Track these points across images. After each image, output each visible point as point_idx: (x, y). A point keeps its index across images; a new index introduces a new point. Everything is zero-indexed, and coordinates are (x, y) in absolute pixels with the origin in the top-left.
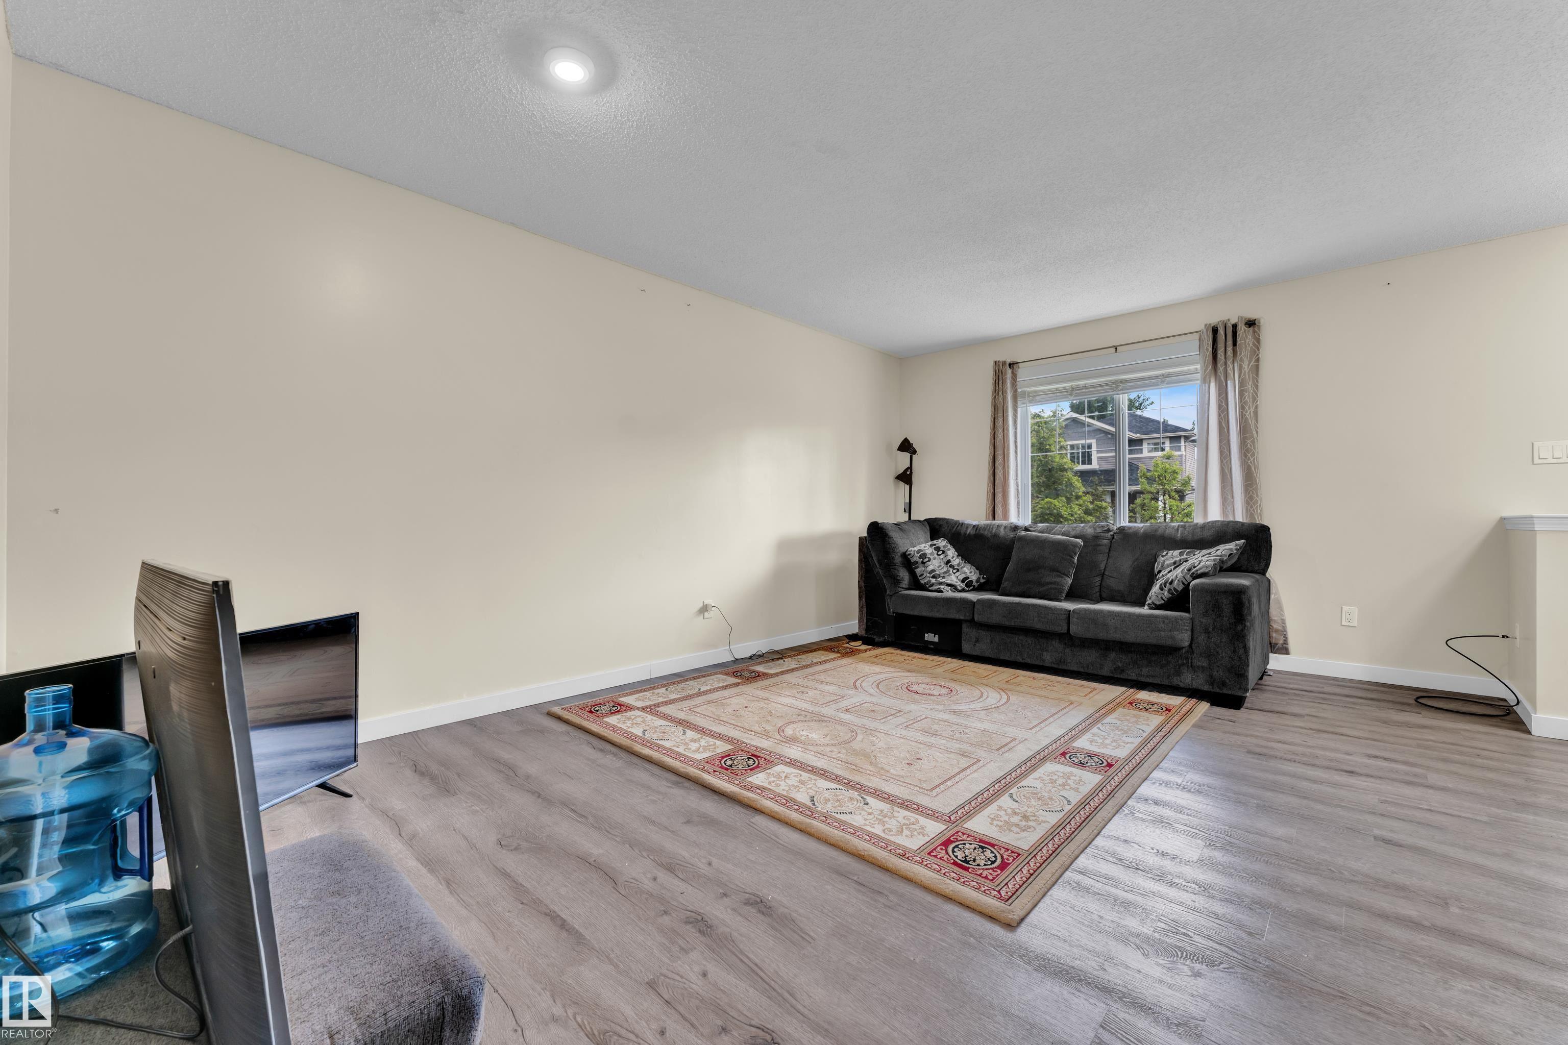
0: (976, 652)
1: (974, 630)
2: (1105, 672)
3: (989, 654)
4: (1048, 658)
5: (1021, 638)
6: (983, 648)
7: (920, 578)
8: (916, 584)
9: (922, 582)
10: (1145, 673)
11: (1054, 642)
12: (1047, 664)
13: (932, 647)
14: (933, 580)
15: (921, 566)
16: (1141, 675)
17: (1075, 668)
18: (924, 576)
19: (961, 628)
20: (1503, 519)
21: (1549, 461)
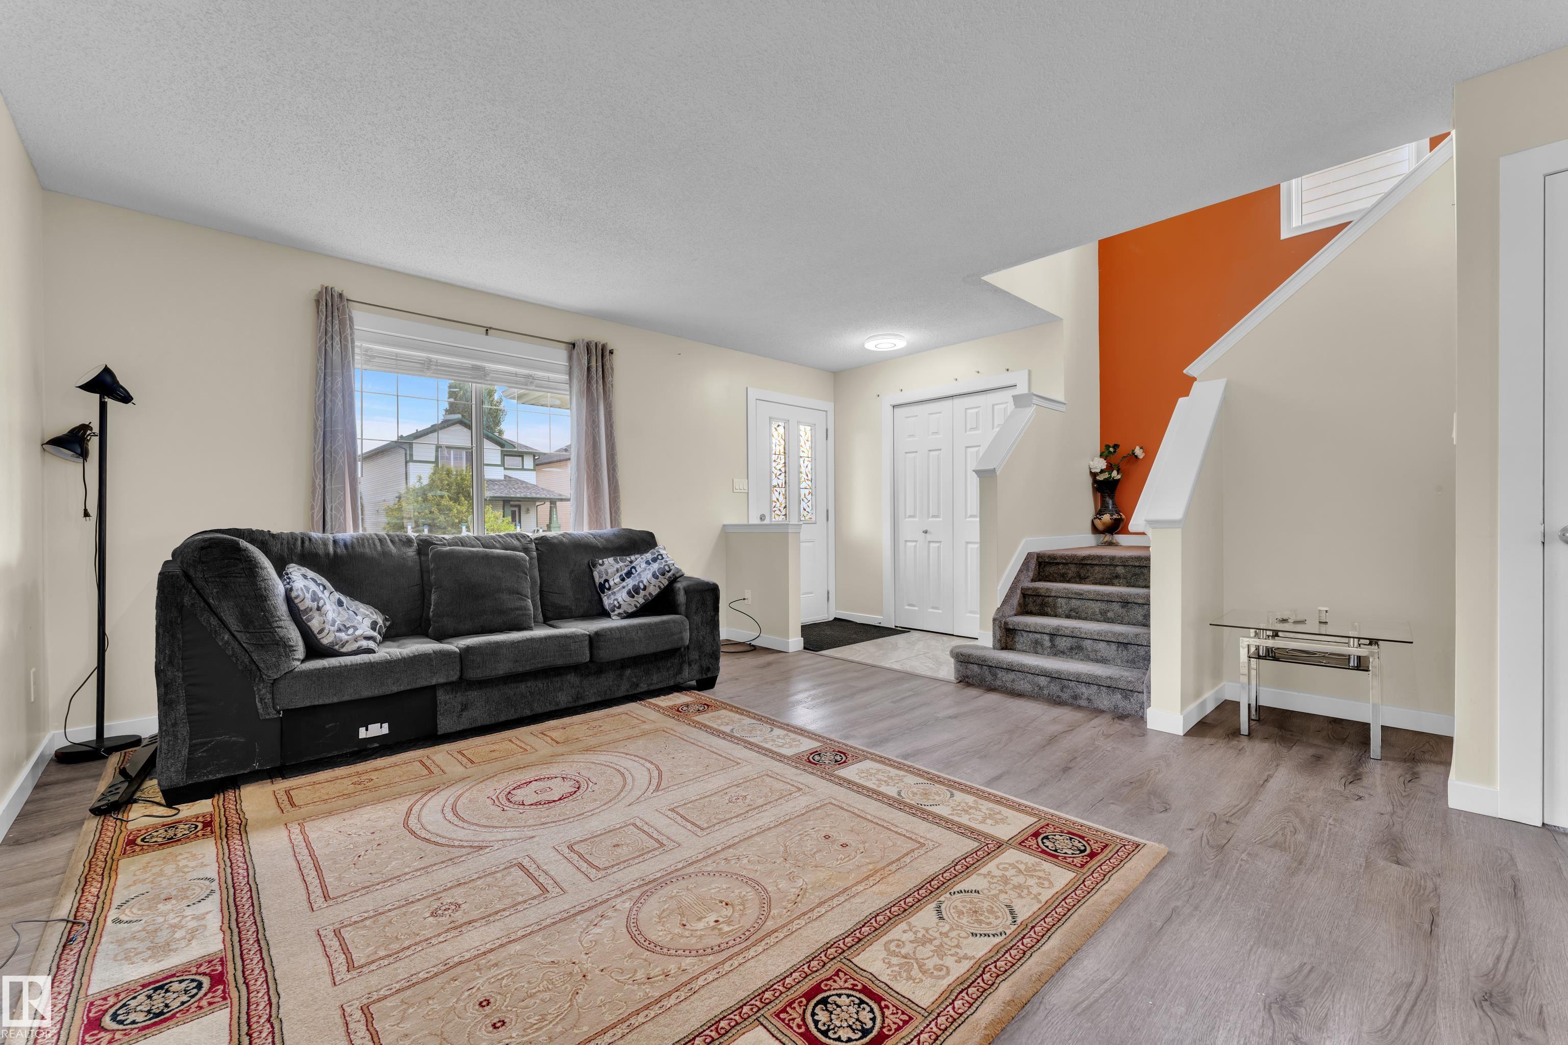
0: (464, 724)
1: (459, 694)
2: (621, 693)
3: (485, 720)
4: (563, 699)
5: (529, 684)
6: (479, 714)
7: (319, 636)
8: (315, 649)
9: (325, 641)
10: (657, 679)
11: (569, 677)
12: (563, 705)
13: (376, 745)
14: (343, 635)
15: (316, 614)
16: (651, 684)
17: (593, 700)
18: (326, 631)
19: (435, 697)
20: (724, 526)
21: (739, 491)
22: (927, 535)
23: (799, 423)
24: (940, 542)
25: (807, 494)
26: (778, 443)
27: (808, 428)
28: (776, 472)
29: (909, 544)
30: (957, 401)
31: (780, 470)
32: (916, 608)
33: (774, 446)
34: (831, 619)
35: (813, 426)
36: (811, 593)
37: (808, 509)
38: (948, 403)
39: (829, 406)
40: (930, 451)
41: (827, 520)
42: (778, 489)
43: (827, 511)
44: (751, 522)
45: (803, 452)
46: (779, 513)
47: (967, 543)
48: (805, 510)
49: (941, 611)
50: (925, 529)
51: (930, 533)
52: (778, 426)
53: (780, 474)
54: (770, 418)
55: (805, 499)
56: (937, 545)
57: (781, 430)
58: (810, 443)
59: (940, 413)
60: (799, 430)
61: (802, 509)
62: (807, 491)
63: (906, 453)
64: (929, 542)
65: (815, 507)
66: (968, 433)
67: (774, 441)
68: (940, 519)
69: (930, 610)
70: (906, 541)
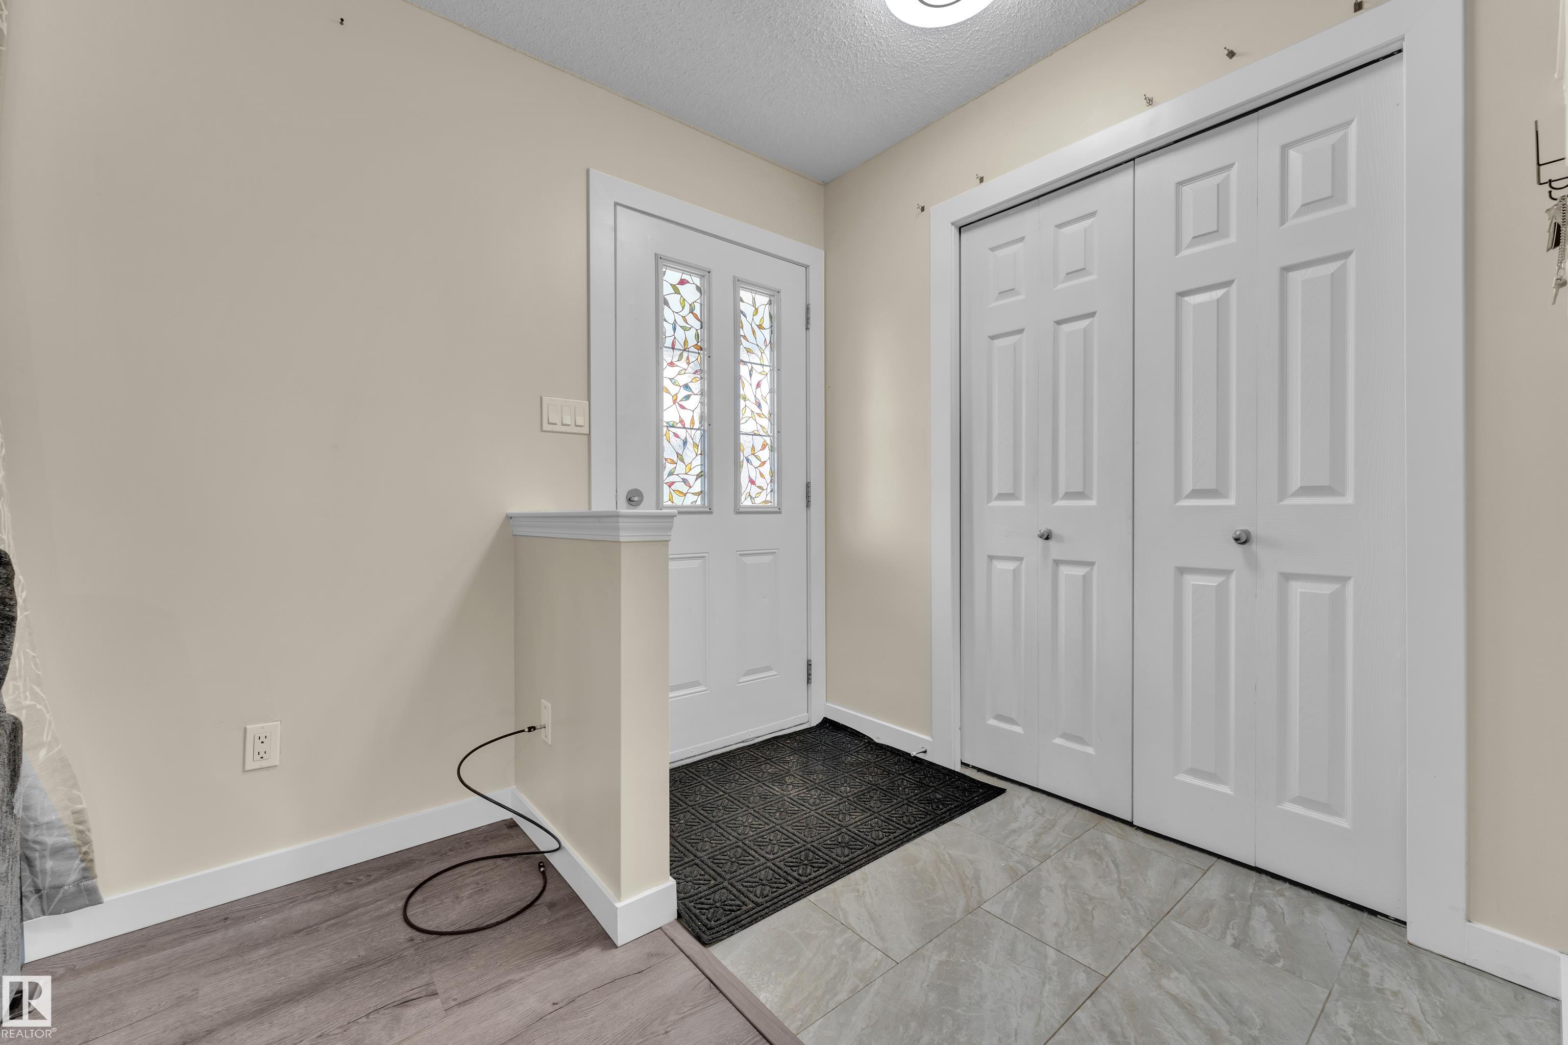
20: (510, 517)
21: (559, 428)
22: (1051, 543)
23: (738, 283)
24: (1091, 564)
25: (758, 447)
26: (680, 322)
27: (762, 300)
28: (674, 389)
29: (999, 565)
30: (1145, 170)
31: (686, 386)
32: (1018, 729)
33: (668, 328)
34: (815, 721)
35: (774, 295)
36: (768, 669)
37: (760, 481)
38: (1122, 180)
39: (814, 256)
40: (1059, 323)
41: (808, 506)
42: (682, 433)
43: (808, 486)
44: (597, 507)
45: (749, 351)
46: (684, 489)
47: (1181, 571)
48: (752, 482)
49: (1090, 750)
50: (1043, 528)
51: (1061, 539)
52: (683, 282)
53: (687, 397)
54: (658, 258)
55: (752, 458)
56: (1080, 571)
57: (690, 293)
58: (767, 333)
59: (1092, 214)
60: (738, 300)
61: (744, 481)
62: (758, 442)
63: (993, 338)
64: (1057, 563)
65: (778, 475)
66: (1185, 253)
67: (667, 313)
68: (1092, 503)
69: (1058, 741)
70: (991, 558)
